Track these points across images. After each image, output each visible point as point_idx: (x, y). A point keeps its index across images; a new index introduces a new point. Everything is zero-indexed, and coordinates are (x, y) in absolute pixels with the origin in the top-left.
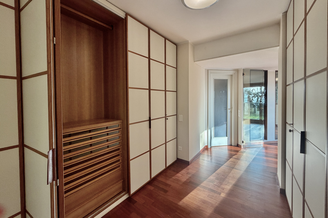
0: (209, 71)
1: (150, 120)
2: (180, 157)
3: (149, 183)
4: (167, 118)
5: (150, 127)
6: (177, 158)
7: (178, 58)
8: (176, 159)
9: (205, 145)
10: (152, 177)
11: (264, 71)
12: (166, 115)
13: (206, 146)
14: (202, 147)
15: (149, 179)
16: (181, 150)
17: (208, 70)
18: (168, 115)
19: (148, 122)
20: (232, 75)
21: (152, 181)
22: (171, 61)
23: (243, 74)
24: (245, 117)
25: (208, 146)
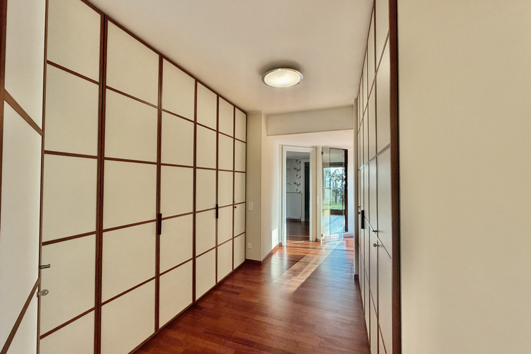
0: (284, 147)
1: (217, 208)
2: (248, 258)
3: (214, 289)
4: (235, 206)
5: (217, 217)
6: (246, 260)
7: (248, 130)
8: (244, 260)
10: (218, 281)
11: (344, 149)
12: (234, 202)
13: (280, 243)
15: (214, 284)
16: (251, 247)
17: (282, 146)
18: (236, 201)
19: (215, 210)
21: (219, 286)
22: (240, 135)
23: (322, 153)
24: (325, 207)
25: (282, 243)
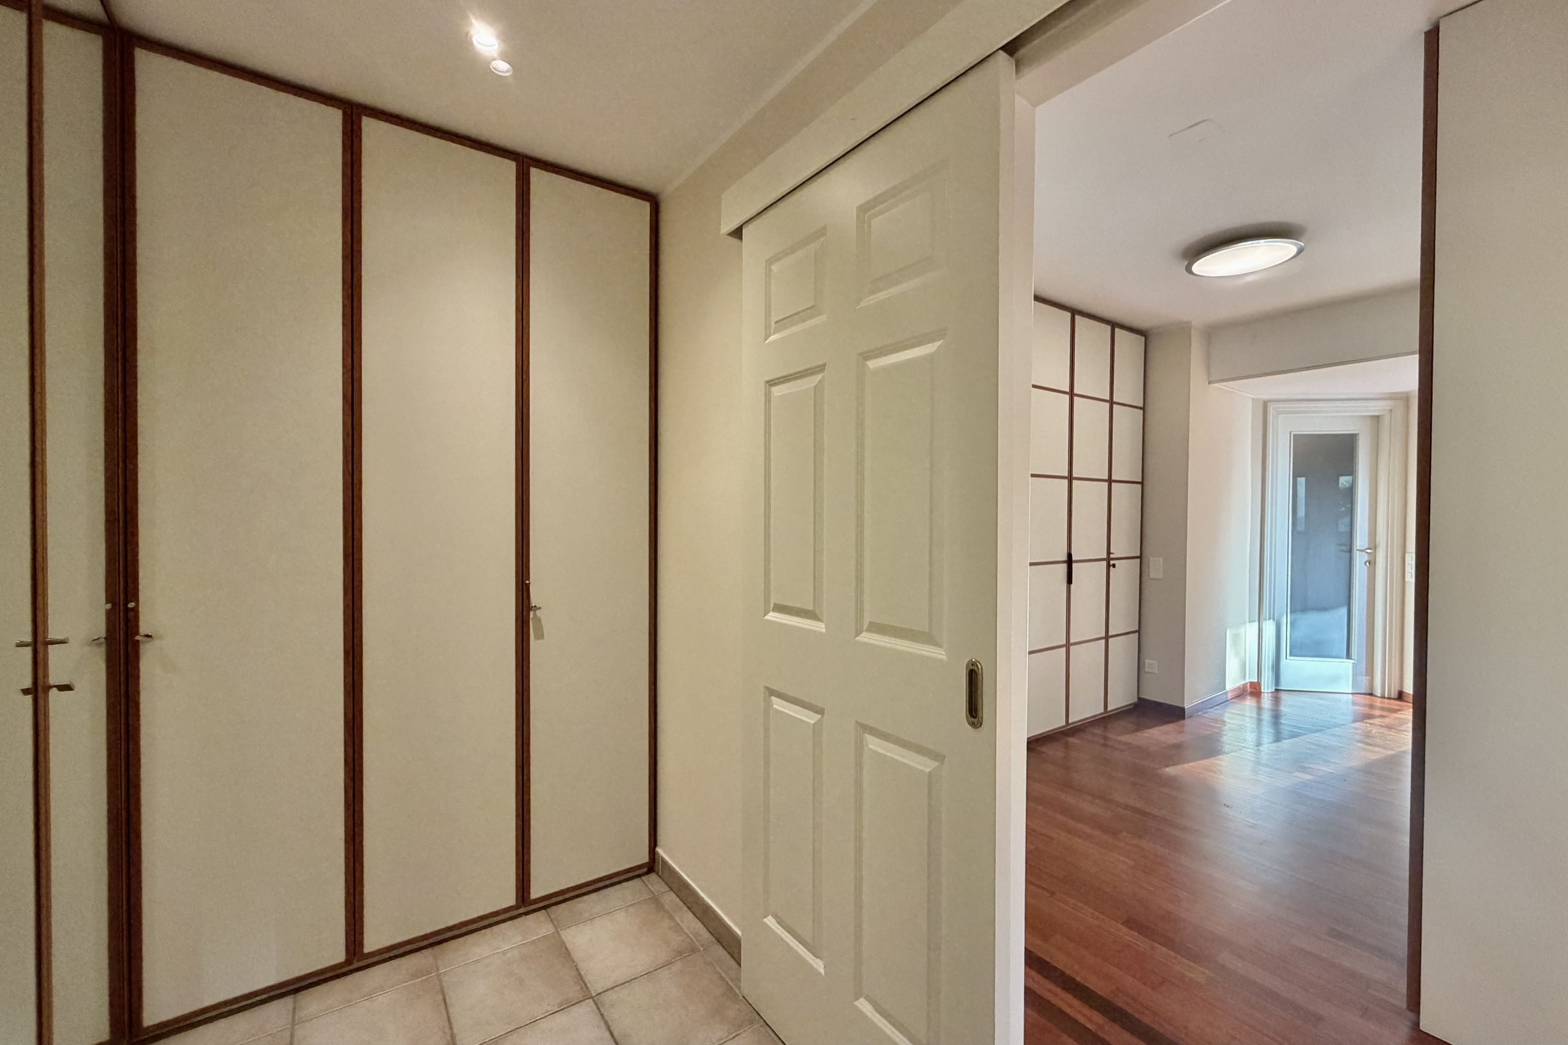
0: (1271, 408)
1: (1070, 561)
4: (1112, 562)
5: (1070, 581)
6: (1140, 699)
8: (1136, 700)
9: (1247, 680)
12: (1109, 553)
13: (1251, 683)
14: (1233, 681)
16: (1155, 670)
17: (1265, 403)
18: (1116, 552)
19: (1066, 565)
20: (1378, 417)
21: (1070, 733)
22: (1128, 390)
25: (1259, 684)
